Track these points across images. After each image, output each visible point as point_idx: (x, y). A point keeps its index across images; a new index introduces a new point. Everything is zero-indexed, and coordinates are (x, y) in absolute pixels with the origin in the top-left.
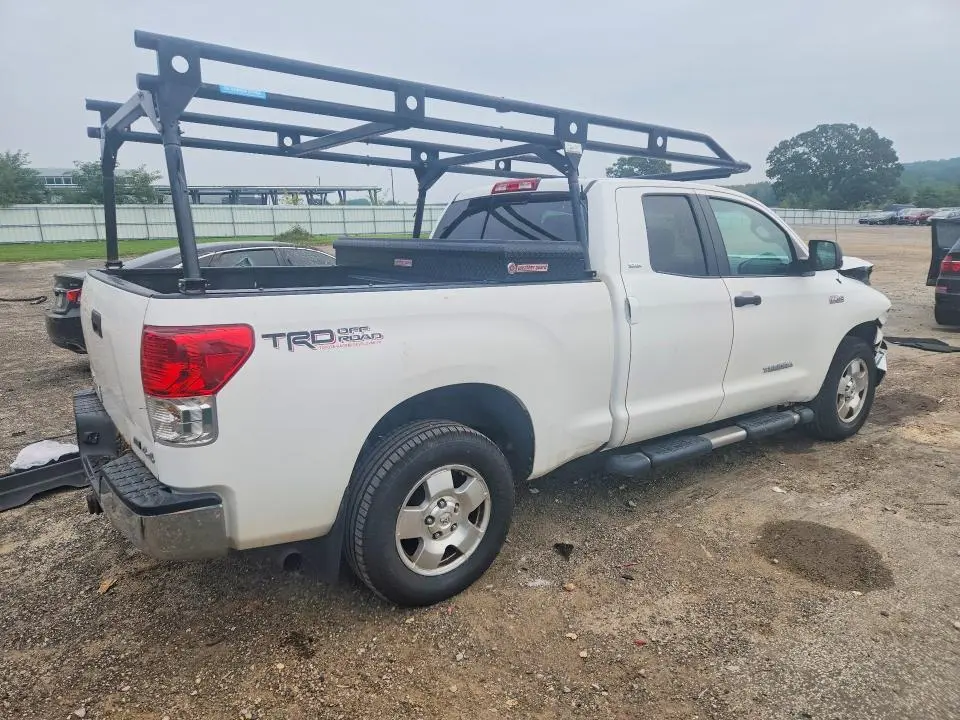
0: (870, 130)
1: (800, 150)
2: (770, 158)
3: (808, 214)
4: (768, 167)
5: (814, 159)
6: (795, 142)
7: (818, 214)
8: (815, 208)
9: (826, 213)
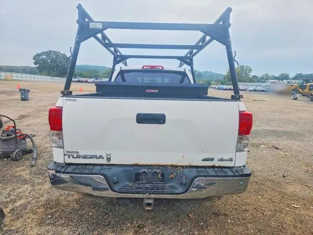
0: (64, 54)
1: (44, 57)
2: (34, 58)
3: (51, 78)
4: (34, 61)
5: (49, 61)
6: (41, 54)
7: (54, 78)
8: (53, 76)
9: (56, 78)
